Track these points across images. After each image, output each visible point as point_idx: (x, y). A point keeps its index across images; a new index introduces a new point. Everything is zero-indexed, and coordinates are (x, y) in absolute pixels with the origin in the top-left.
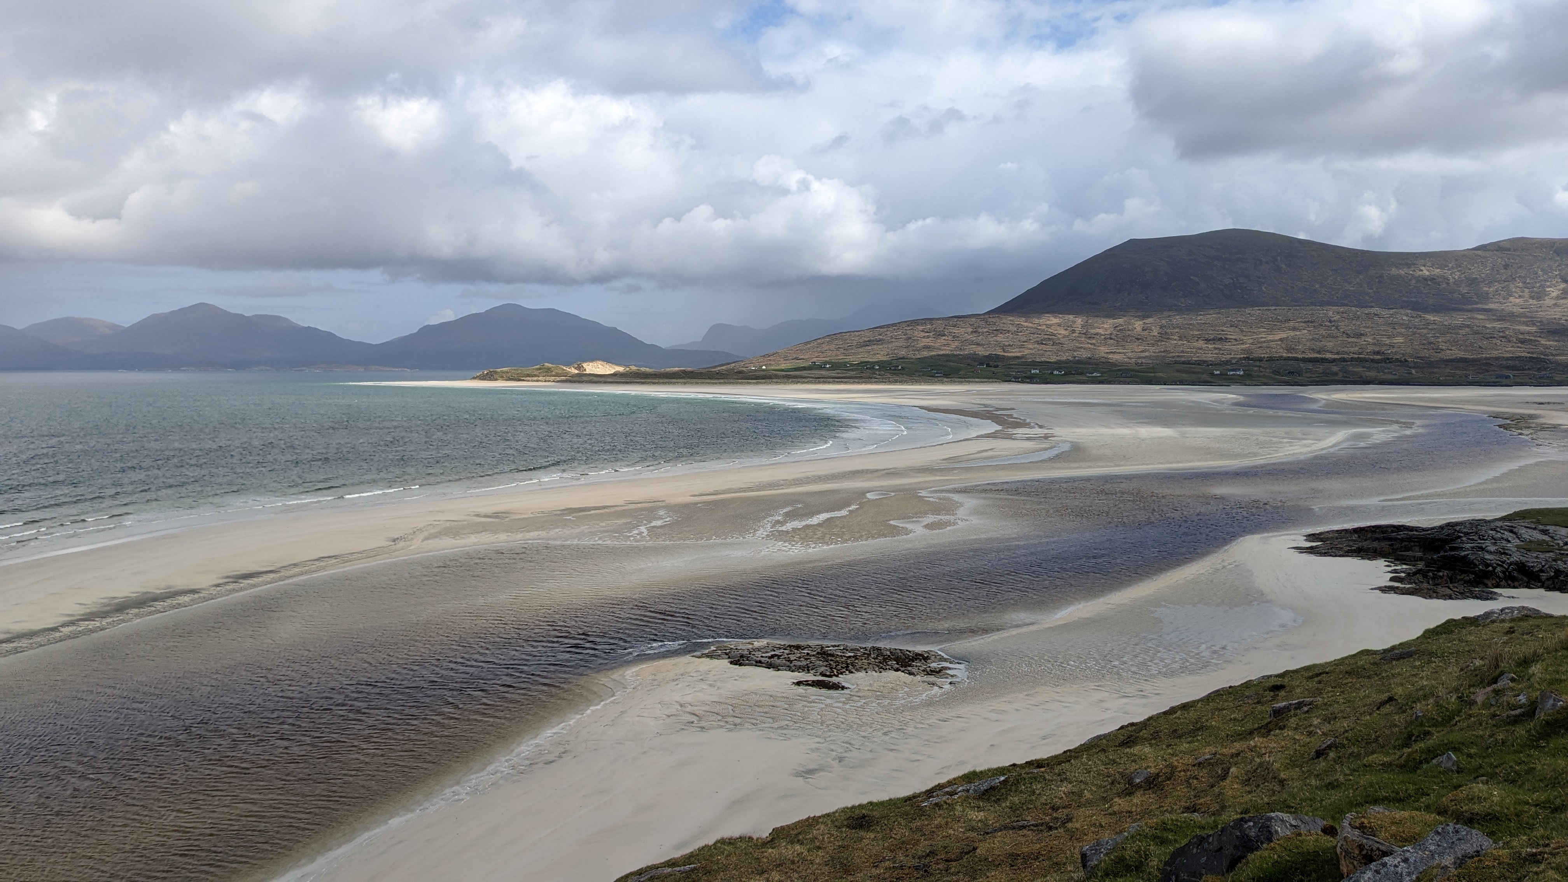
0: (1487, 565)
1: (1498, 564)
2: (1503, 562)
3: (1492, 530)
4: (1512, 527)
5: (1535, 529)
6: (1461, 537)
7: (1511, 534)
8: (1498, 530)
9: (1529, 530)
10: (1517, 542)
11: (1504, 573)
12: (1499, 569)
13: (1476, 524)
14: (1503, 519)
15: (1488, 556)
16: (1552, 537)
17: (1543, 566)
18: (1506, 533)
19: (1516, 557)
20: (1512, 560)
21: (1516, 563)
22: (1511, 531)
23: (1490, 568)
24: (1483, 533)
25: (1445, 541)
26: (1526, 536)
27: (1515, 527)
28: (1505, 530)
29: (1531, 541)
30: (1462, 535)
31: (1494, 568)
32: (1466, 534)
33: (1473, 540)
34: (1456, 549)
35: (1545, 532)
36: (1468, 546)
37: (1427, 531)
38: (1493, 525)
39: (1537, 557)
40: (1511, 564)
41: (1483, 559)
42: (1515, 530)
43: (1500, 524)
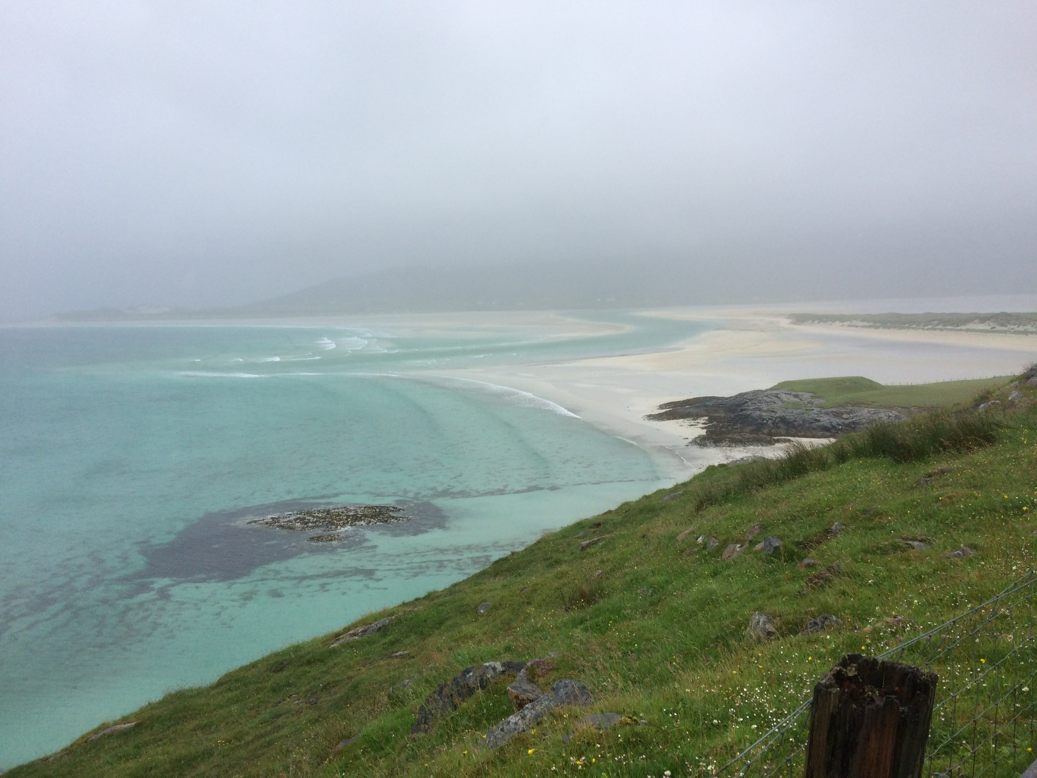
0: (763, 420)
1: (769, 419)
2: (773, 417)
3: (765, 396)
4: (777, 394)
5: (791, 394)
6: (748, 402)
7: (775, 398)
8: (769, 396)
9: (787, 395)
10: (780, 403)
11: (773, 424)
12: (770, 422)
13: (756, 393)
14: (772, 389)
15: (764, 414)
16: (801, 399)
17: (796, 418)
18: (773, 398)
19: (780, 413)
20: (777, 415)
21: (780, 417)
22: (777, 397)
23: (765, 421)
24: (760, 399)
25: (738, 406)
26: (785, 399)
27: (778, 394)
28: (773, 396)
29: (788, 403)
30: (747, 400)
31: (767, 421)
32: (751, 400)
33: (754, 403)
34: (745, 410)
35: (796, 396)
36: (751, 408)
37: (727, 399)
38: (766, 393)
39: (792, 413)
40: (777, 418)
41: (760, 416)
42: (779, 396)
43: (769, 392)
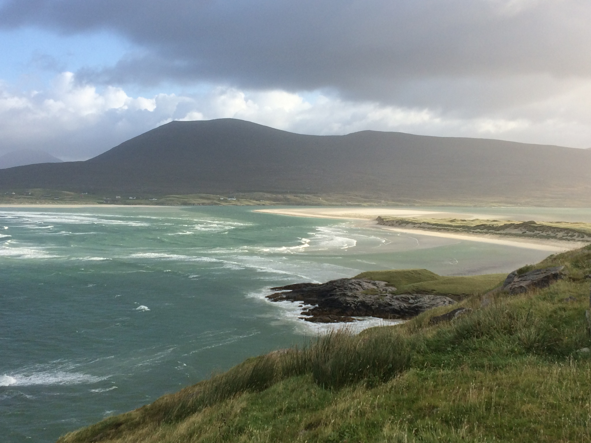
0: (347, 303)
1: (352, 303)
2: (355, 301)
3: (350, 284)
4: (359, 282)
5: (369, 283)
6: (336, 288)
7: (358, 286)
8: (353, 284)
9: (367, 283)
10: (361, 290)
12: (353, 305)
13: (343, 281)
14: (355, 278)
15: (348, 299)
16: (378, 287)
17: (373, 302)
18: (357, 285)
19: (361, 298)
20: (359, 300)
21: (361, 302)
22: (359, 284)
23: (349, 305)
24: (346, 286)
25: (328, 291)
26: (366, 287)
27: (361, 282)
28: (356, 284)
29: (368, 289)
30: (336, 287)
31: (351, 305)
32: (338, 287)
33: (341, 290)
34: (333, 295)
35: (374, 284)
36: (338, 293)
37: (320, 286)
38: (350, 281)
39: (370, 298)
40: (358, 302)
41: (345, 300)
42: (361, 284)
43: (354, 281)
